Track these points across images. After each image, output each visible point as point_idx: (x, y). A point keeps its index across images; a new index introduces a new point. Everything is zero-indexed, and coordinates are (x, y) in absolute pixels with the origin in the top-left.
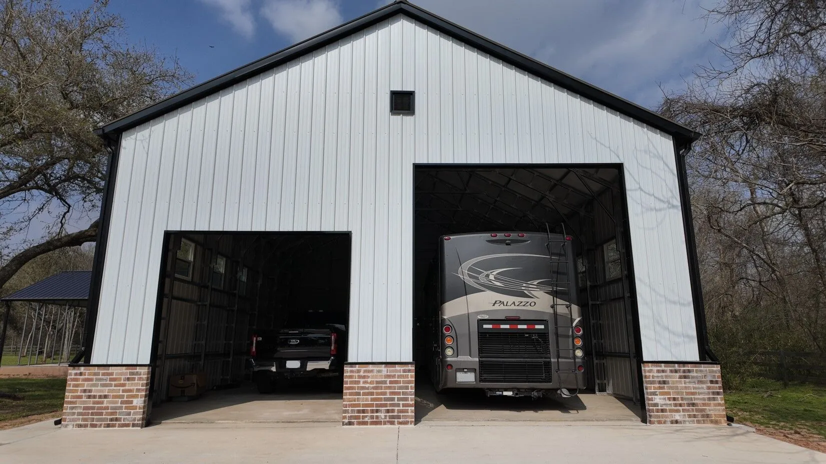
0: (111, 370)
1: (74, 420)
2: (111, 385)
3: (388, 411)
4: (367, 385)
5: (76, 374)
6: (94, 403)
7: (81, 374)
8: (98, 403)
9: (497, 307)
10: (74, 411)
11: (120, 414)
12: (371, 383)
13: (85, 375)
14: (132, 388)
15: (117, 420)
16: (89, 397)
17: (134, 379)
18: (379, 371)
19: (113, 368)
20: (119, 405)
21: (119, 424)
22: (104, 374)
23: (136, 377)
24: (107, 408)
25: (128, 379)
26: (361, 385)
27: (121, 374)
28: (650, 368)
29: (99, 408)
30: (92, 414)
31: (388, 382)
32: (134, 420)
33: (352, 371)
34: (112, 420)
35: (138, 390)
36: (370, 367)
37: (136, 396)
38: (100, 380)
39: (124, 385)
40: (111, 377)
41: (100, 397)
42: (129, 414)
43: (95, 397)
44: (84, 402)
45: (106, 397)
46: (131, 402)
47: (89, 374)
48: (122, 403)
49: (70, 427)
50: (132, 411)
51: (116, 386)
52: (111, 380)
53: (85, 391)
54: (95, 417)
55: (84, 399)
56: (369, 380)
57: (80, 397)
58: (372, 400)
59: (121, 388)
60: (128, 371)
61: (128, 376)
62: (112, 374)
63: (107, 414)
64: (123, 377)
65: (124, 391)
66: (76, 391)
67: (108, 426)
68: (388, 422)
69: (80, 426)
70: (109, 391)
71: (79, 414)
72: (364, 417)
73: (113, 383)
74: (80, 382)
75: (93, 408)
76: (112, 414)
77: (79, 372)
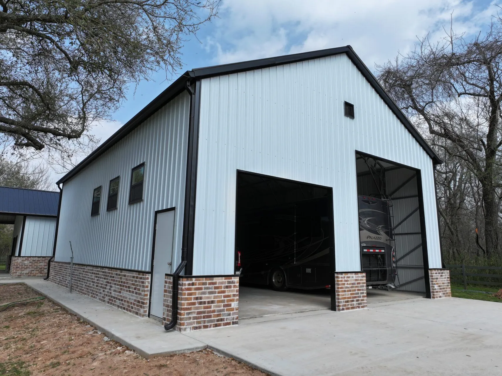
0: (215, 280)
1: (191, 324)
2: (215, 293)
3: (357, 301)
4: (348, 286)
5: (189, 285)
6: (205, 308)
7: (193, 284)
8: (207, 308)
9: (369, 240)
10: (190, 316)
11: (224, 315)
12: (350, 284)
13: (196, 285)
14: (230, 294)
15: (222, 320)
16: (200, 303)
17: (230, 287)
18: (353, 277)
19: (216, 278)
20: (222, 308)
21: (224, 324)
22: (210, 284)
23: (232, 285)
24: (214, 311)
25: (227, 287)
26: (346, 286)
27: (222, 283)
29: (209, 312)
30: (204, 317)
31: (356, 283)
32: (233, 319)
33: (342, 277)
34: (218, 320)
35: (234, 295)
36: (349, 275)
37: (232, 300)
38: (208, 288)
39: (224, 292)
40: (215, 285)
41: (209, 302)
42: (229, 315)
43: (205, 303)
44: (197, 308)
45: (213, 302)
46: (230, 305)
47: (199, 284)
48: (224, 306)
49: (188, 330)
50: (231, 312)
51: (219, 293)
52: (215, 288)
53: (197, 298)
54: (206, 319)
55: (197, 305)
56: (349, 282)
57: (194, 304)
58: (351, 294)
59: (223, 294)
60: (227, 280)
61: (227, 285)
62: (215, 283)
63: (215, 316)
64: (223, 285)
65: (225, 297)
66: (191, 299)
67: (216, 326)
68: (358, 307)
69: (196, 328)
70: (215, 297)
71: (195, 318)
72: (348, 305)
73: (217, 290)
74: (193, 291)
75: (204, 312)
76: (219, 315)
77: (191, 282)
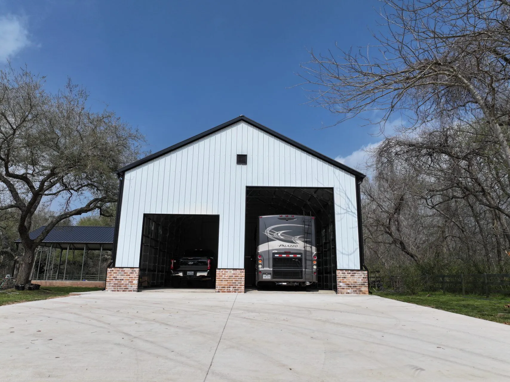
0: (124, 269)
1: (110, 289)
2: (124, 275)
3: (234, 287)
4: (225, 277)
5: (110, 271)
6: (118, 282)
7: (112, 271)
8: (119, 282)
9: (281, 247)
10: (110, 285)
11: (128, 286)
12: (227, 276)
13: (114, 271)
14: (133, 276)
15: (127, 289)
16: (116, 280)
17: (133, 273)
18: (230, 272)
19: (125, 268)
20: (128, 283)
21: (128, 290)
22: (121, 271)
23: (134, 272)
24: (123, 284)
25: (131, 273)
26: (223, 277)
27: (129, 271)
28: (339, 272)
29: (120, 284)
30: (117, 286)
31: (234, 276)
32: (134, 289)
33: (219, 272)
34: (125, 289)
35: (135, 277)
36: (227, 270)
37: (134, 280)
38: (120, 273)
39: (129, 275)
40: (124, 272)
41: (120, 280)
42: (132, 286)
43: (118, 280)
44: (114, 282)
45: (122, 280)
46: (132, 282)
47: (116, 271)
48: (129, 282)
49: (109, 291)
50: (133, 285)
51: (126, 275)
52: (124, 273)
53: (114, 277)
54: (119, 287)
55: (114, 280)
56: (226, 275)
57: (112, 280)
58: (227, 283)
59: (128, 276)
60: (131, 270)
61: (131, 272)
62: (124, 271)
63: (123, 286)
64: (129, 272)
65: (129, 278)
66: (111, 277)
67: (124, 291)
68: (234, 291)
69: (113, 291)
70: (124, 278)
71: (112, 286)
72: (224, 290)
73: (125, 274)
74: (112, 274)
75: (118, 284)
76: (125, 286)
77: (111, 270)
